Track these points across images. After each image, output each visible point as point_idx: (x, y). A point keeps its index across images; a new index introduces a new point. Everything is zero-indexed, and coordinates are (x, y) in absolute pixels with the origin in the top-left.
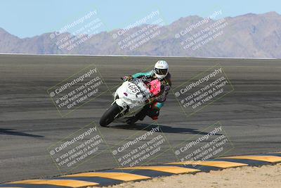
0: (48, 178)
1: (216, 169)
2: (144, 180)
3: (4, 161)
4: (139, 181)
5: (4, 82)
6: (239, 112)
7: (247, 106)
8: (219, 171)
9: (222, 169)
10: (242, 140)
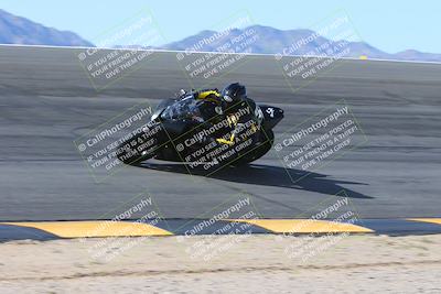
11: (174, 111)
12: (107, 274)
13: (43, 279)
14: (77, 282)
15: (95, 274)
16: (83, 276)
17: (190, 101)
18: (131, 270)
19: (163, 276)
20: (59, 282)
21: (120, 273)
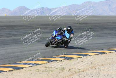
0: (49, 57)
1: (105, 53)
2: (81, 57)
3: (33, 52)
4: (79, 58)
5: (31, 25)
6: (110, 34)
7: (113, 31)
8: (105, 54)
9: (106, 53)
10: (112, 43)
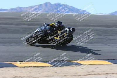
11: (42, 29)
12: (95, 74)
13: (78, 76)
14: (87, 76)
15: (92, 74)
16: (89, 75)
17: (46, 26)
18: (102, 73)
19: (110, 75)
20: (83, 76)
21: (99, 74)
